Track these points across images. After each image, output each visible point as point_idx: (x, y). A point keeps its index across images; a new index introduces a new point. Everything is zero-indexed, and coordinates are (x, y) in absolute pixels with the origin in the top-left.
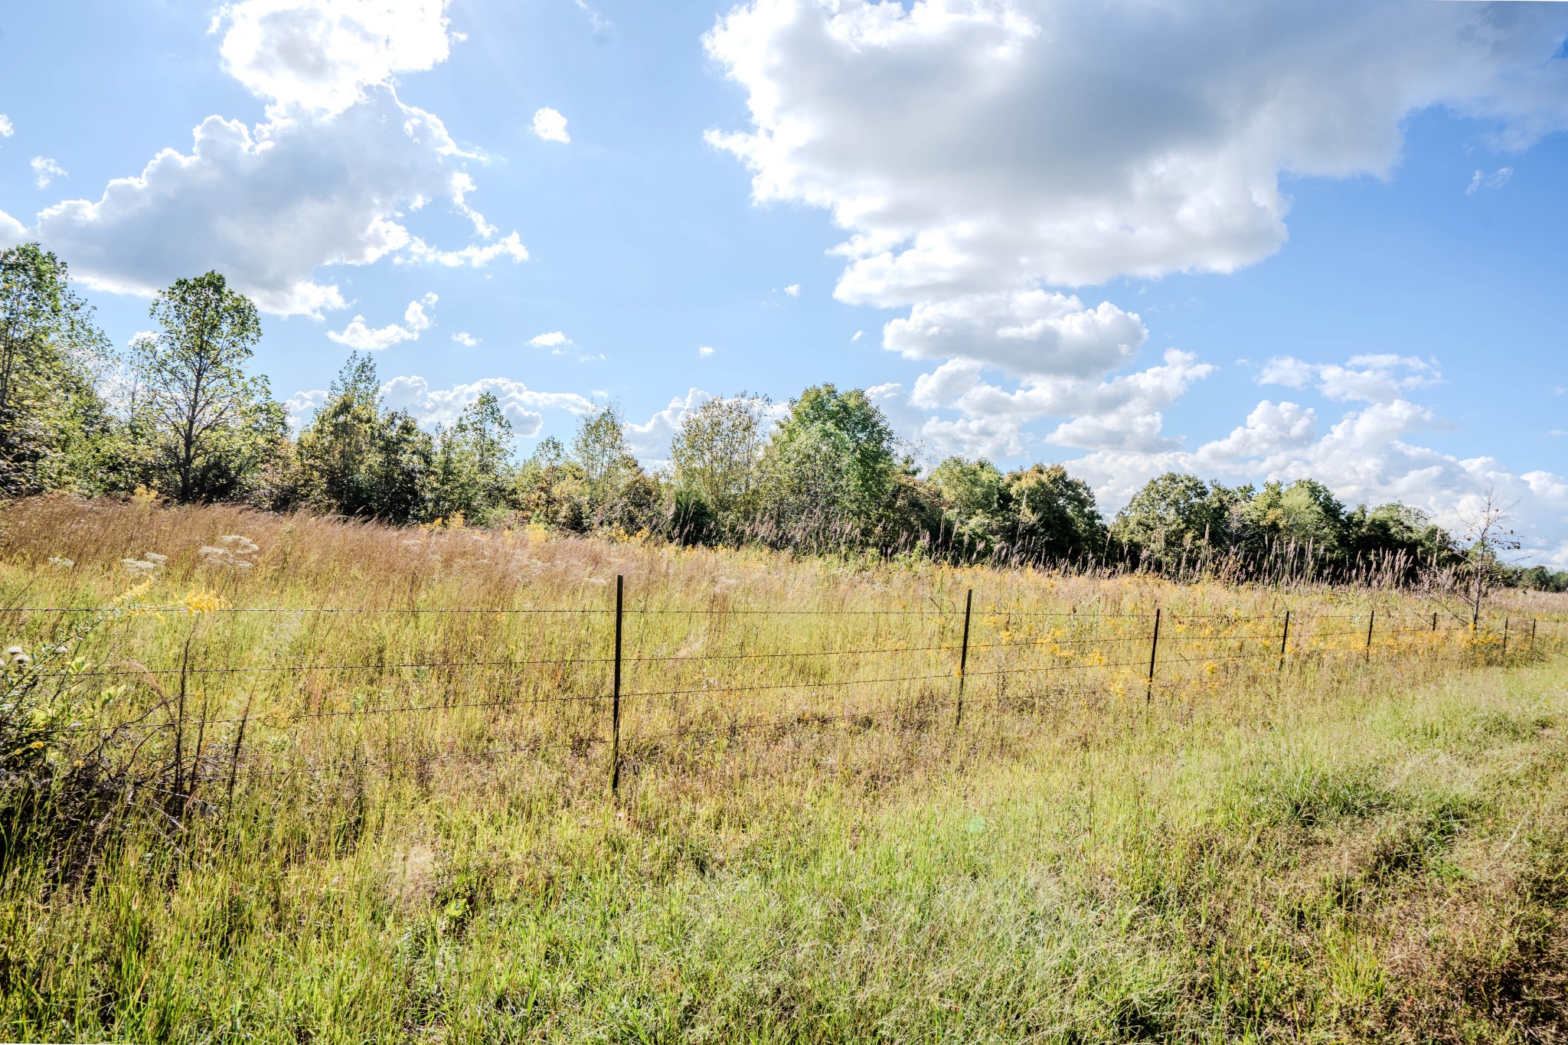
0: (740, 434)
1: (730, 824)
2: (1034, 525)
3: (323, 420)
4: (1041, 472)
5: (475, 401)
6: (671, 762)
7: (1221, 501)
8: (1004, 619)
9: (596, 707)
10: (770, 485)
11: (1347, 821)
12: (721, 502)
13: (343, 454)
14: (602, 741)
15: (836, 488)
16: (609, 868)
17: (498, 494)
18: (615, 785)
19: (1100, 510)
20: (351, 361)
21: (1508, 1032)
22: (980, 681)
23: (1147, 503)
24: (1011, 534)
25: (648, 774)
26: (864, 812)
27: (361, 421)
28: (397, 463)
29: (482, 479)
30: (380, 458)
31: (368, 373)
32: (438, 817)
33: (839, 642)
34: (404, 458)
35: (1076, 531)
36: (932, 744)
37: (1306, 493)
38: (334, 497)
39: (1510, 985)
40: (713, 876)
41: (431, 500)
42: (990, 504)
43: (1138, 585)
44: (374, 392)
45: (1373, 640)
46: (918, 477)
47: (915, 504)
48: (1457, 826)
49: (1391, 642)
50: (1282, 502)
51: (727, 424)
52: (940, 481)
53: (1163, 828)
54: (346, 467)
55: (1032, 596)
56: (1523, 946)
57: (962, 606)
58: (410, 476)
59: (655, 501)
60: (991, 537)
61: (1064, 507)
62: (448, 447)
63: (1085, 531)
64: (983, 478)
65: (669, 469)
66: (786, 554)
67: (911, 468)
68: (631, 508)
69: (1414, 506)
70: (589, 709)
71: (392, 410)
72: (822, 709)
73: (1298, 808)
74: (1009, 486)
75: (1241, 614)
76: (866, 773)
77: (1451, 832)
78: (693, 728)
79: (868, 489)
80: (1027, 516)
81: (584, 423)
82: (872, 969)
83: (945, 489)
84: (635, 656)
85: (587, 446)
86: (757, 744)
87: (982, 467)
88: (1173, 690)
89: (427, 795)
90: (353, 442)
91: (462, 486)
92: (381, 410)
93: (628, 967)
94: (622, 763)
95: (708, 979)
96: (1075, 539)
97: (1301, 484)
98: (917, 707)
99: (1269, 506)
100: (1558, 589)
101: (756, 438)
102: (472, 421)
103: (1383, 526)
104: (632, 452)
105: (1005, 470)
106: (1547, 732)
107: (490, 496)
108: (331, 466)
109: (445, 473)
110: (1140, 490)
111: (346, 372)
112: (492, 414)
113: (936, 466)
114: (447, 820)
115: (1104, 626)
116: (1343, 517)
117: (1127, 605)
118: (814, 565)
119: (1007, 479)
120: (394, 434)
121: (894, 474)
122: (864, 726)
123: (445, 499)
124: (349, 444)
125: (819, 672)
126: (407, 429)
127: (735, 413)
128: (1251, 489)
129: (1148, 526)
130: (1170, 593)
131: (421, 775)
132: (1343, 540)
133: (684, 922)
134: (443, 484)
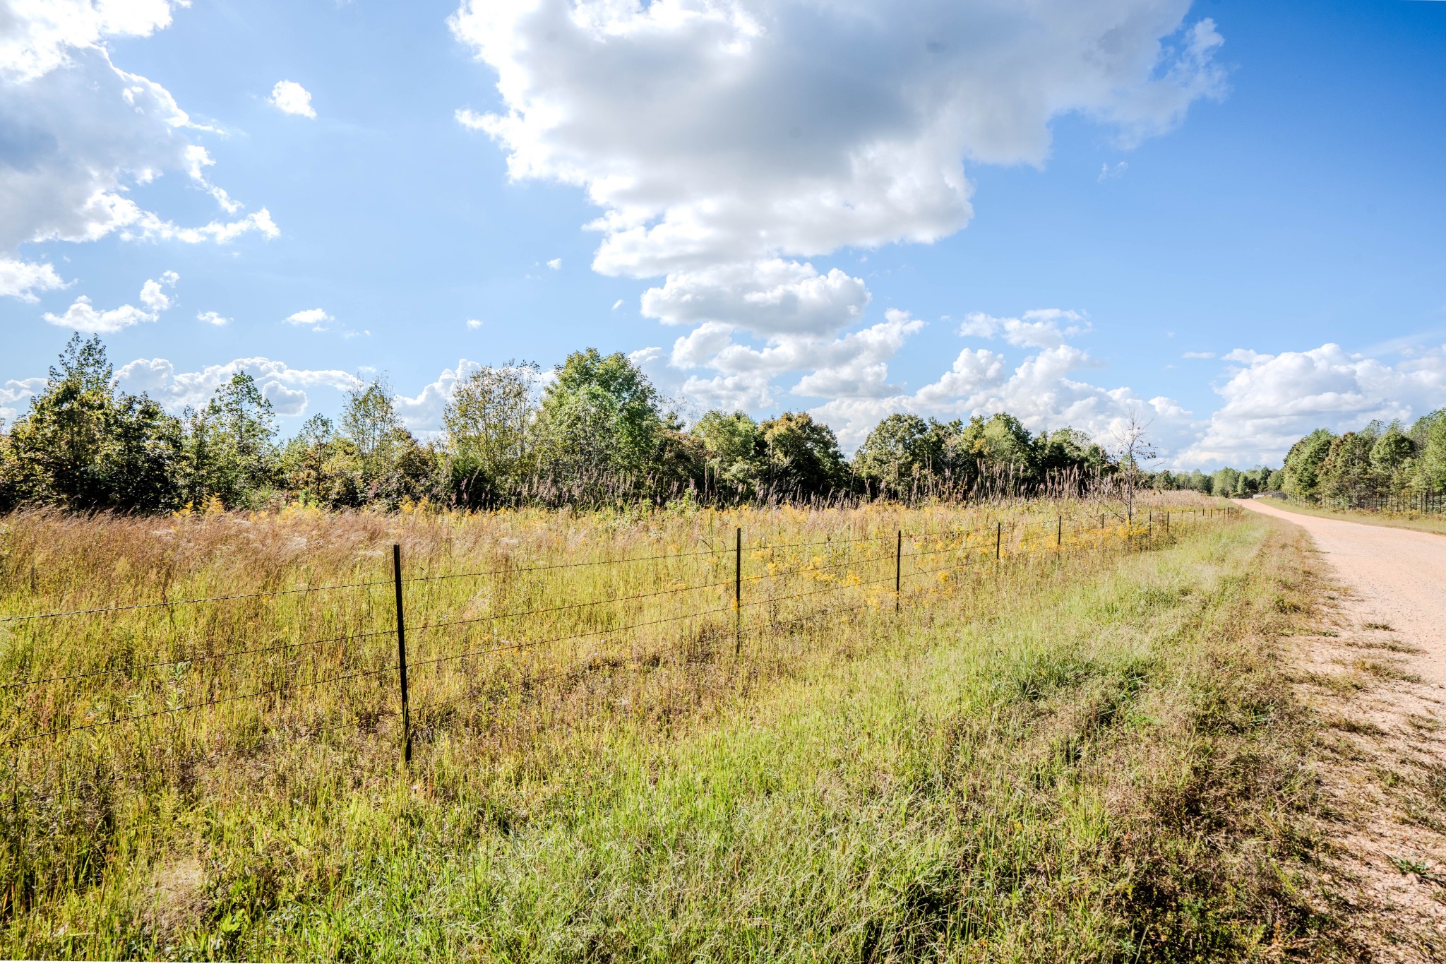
0: (512, 401)
1: (531, 779)
2: (787, 467)
3: (42, 409)
4: (790, 420)
5: (229, 381)
6: (467, 725)
7: (937, 435)
8: (769, 551)
9: (382, 680)
10: (545, 448)
11: (1062, 691)
12: (497, 467)
13: (71, 444)
14: (392, 713)
15: (607, 447)
16: (406, 845)
17: (260, 476)
18: (408, 756)
19: (842, 449)
20: (73, 344)
21: (1196, 844)
22: (755, 610)
23: (879, 441)
24: (768, 476)
25: (444, 742)
26: (660, 746)
27: (91, 407)
28: (140, 450)
29: (242, 461)
30: (119, 446)
31: (97, 357)
32: (208, 823)
33: (622, 589)
34: (148, 444)
35: (823, 470)
36: (716, 674)
37: (1002, 424)
38: (64, 492)
39: (1192, 805)
40: (517, 835)
41: (184, 487)
42: (747, 452)
43: (878, 512)
44: (105, 376)
45: (1062, 540)
46: (683, 431)
47: (681, 456)
48: (1139, 682)
49: (1074, 540)
50: (985, 433)
51: (498, 392)
52: (703, 434)
53: (922, 720)
54: (77, 457)
55: (792, 530)
56: (1196, 770)
57: (732, 544)
58: (157, 462)
59: (432, 471)
60: (751, 480)
61: (812, 449)
62: (200, 430)
63: (830, 469)
64: (740, 429)
65: (443, 438)
66: (564, 512)
67: (676, 423)
68: (408, 479)
69: (1079, 429)
70: (375, 684)
71: (129, 394)
72: (613, 653)
73: (1025, 686)
74: (763, 433)
75: (962, 529)
76: (658, 710)
77: (1136, 688)
78: (486, 688)
79: (638, 444)
80: (781, 459)
81: (352, 398)
82: (682, 901)
83: (707, 440)
84: (421, 625)
85: (356, 421)
86: (552, 696)
87: (738, 418)
88: (916, 597)
89: (191, 802)
90: (83, 430)
91: (220, 469)
92: (117, 395)
93: (433, 949)
94: (414, 733)
95: (520, 944)
96: (822, 476)
97: (998, 417)
98: (700, 640)
99: (975, 437)
100: (1179, 488)
101: (528, 404)
102: (225, 402)
103: (1060, 448)
104: (404, 425)
105: (759, 420)
106: (1188, 598)
107: (254, 478)
108: (57, 458)
109: (198, 458)
110: (873, 430)
111: (67, 357)
112: (249, 393)
113: (697, 421)
114: (218, 825)
115: (855, 549)
116: (1030, 443)
117: (872, 529)
118: (592, 519)
119: (761, 428)
120: (134, 419)
121: (660, 429)
122: (653, 665)
123: (201, 484)
124: (79, 433)
125: (606, 619)
126: (149, 413)
127: (506, 382)
128: (960, 423)
129: (882, 461)
130: (905, 516)
131: (183, 780)
132: (1032, 461)
133: (491, 887)
134: (197, 469)
